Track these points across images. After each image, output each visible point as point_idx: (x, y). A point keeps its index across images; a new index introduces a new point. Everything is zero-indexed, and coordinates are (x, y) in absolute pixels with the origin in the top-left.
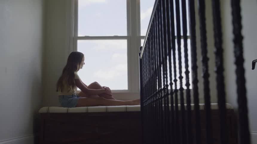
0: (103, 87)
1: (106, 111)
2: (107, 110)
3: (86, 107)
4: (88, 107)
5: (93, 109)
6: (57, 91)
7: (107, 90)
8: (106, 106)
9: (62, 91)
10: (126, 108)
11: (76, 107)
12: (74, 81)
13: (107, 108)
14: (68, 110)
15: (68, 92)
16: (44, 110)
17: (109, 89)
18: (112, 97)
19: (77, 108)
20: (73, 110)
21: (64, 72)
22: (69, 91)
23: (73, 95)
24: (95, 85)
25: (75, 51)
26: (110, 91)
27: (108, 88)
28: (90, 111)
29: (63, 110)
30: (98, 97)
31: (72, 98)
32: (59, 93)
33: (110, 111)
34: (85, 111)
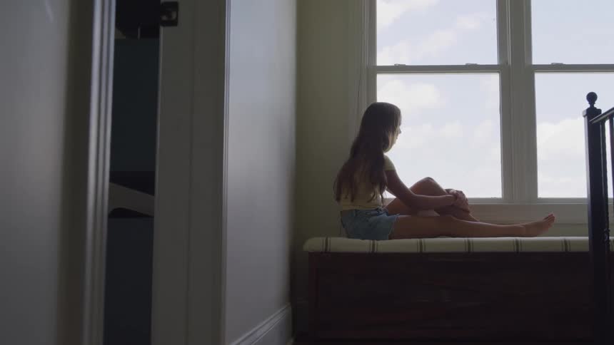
0: (448, 191)
1: (467, 250)
2: (469, 248)
3: (418, 240)
4: (422, 240)
6: (338, 199)
7: (458, 197)
8: (466, 239)
10: (517, 242)
11: (390, 239)
12: (385, 176)
13: (469, 242)
14: (374, 245)
15: (369, 202)
17: (464, 195)
20: (386, 245)
22: (372, 199)
23: (377, 209)
24: (427, 186)
26: (467, 200)
27: (461, 192)
28: (428, 250)
29: (362, 245)
30: (436, 214)
31: (378, 217)
32: (346, 205)
33: (476, 249)
34: (415, 250)
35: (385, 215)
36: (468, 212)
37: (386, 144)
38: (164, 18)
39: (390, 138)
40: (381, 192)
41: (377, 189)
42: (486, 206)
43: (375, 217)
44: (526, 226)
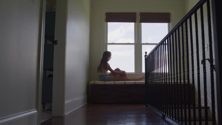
0: (122, 71)
5: (117, 82)
6: (98, 72)
7: (124, 72)
9: (101, 72)
10: (135, 82)
12: (108, 67)
13: (125, 82)
14: (105, 83)
16: (92, 82)
18: (127, 76)
19: (109, 82)
20: (107, 83)
21: (101, 62)
23: (106, 75)
25: (106, 51)
28: (116, 84)
29: (102, 83)
30: (119, 76)
32: (100, 74)
33: (126, 84)
34: (113, 84)
35: (108, 76)
36: (126, 75)
37: (108, 60)
38: (55, 43)
39: (109, 59)
40: (107, 71)
41: (106, 70)
42: (131, 74)
43: (105, 77)
44: (138, 79)
